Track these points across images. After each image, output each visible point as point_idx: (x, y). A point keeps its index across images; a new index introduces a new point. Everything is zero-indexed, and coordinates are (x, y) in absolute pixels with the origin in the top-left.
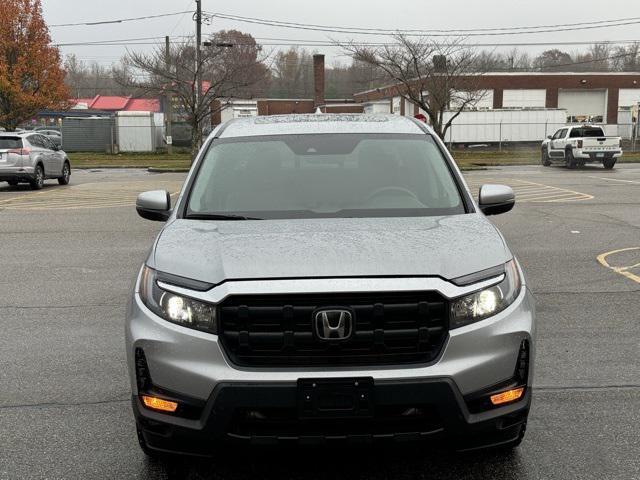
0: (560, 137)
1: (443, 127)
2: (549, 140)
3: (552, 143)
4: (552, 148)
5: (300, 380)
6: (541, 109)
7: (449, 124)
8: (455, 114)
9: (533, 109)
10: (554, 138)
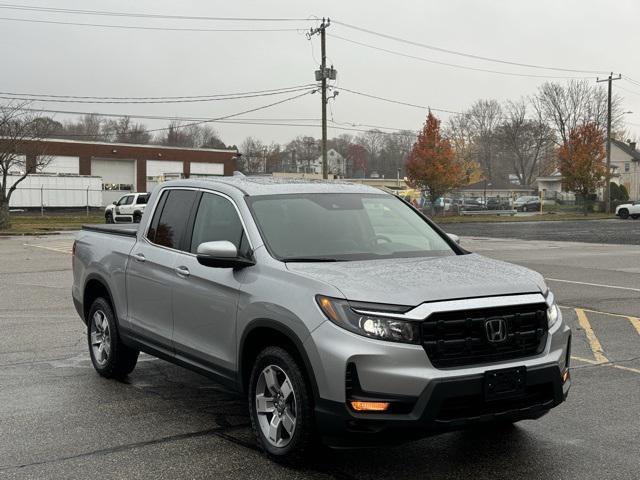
0: (126, 204)
1: (7, 192)
2: (114, 206)
3: (117, 210)
4: (118, 213)
5: (487, 372)
6: (75, 176)
7: (13, 188)
8: (19, 178)
9: (69, 175)
10: (119, 204)
